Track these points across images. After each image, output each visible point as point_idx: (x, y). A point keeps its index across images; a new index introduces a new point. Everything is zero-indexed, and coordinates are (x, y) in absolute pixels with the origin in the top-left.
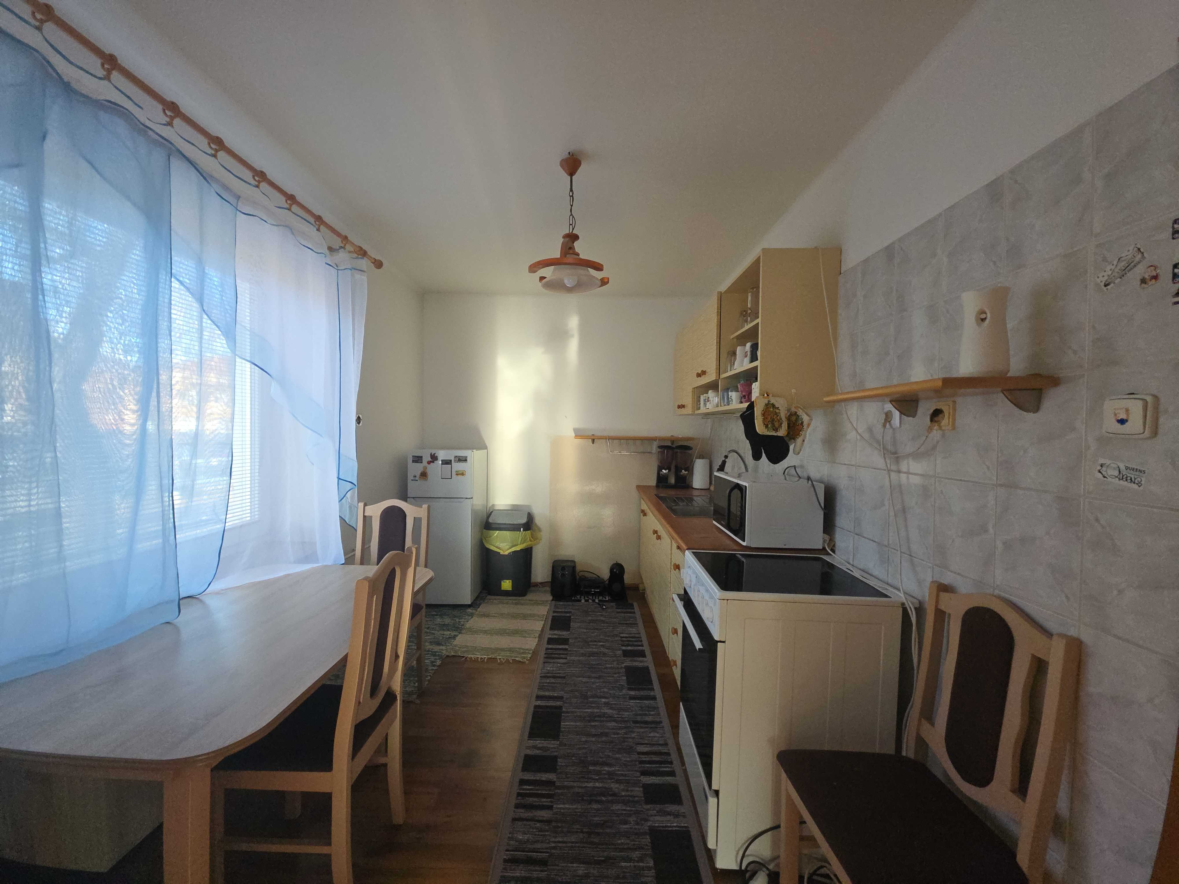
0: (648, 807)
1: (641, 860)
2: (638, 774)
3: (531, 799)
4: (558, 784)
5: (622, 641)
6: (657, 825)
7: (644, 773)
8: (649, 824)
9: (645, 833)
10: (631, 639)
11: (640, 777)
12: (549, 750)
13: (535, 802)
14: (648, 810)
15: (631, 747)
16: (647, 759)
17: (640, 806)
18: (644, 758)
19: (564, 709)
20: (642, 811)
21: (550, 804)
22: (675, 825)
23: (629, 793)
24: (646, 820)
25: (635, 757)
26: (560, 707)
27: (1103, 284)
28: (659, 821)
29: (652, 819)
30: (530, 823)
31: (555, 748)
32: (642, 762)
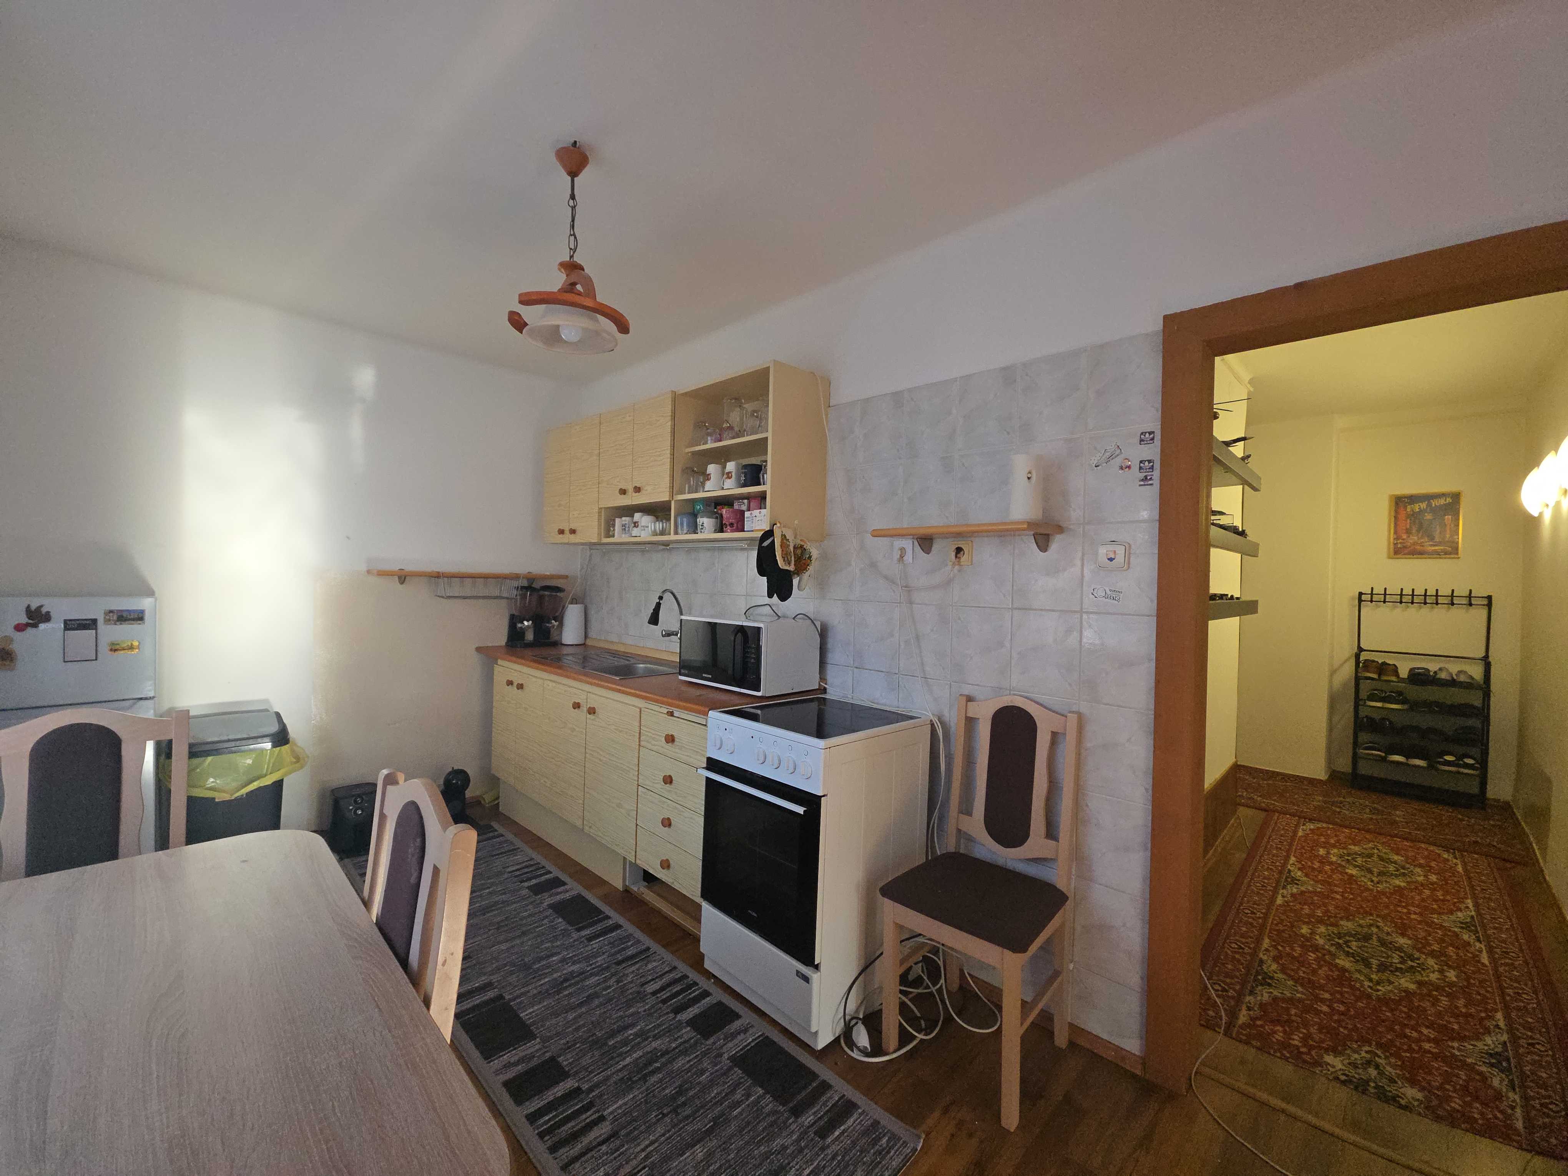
0: (711, 1040)
1: (748, 1096)
2: (672, 1015)
3: (565, 1128)
4: (585, 1087)
5: (516, 877)
6: (734, 1053)
7: (678, 1010)
8: (726, 1056)
9: (730, 1069)
10: (526, 870)
11: (675, 1017)
12: (534, 1057)
13: (573, 1127)
14: (714, 1043)
15: (639, 993)
16: (668, 994)
17: (703, 1046)
18: (664, 995)
19: (507, 997)
20: (708, 1049)
21: (597, 1115)
22: (751, 1040)
23: (680, 1041)
24: (720, 1055)
25: (651, 1001)
26: (501, 997)
27: (1094, 465)
28: (733, 1048)
29: (724, 1049)
30: (589, 1155)
31: (540, 1049)
32: (664, 1002)
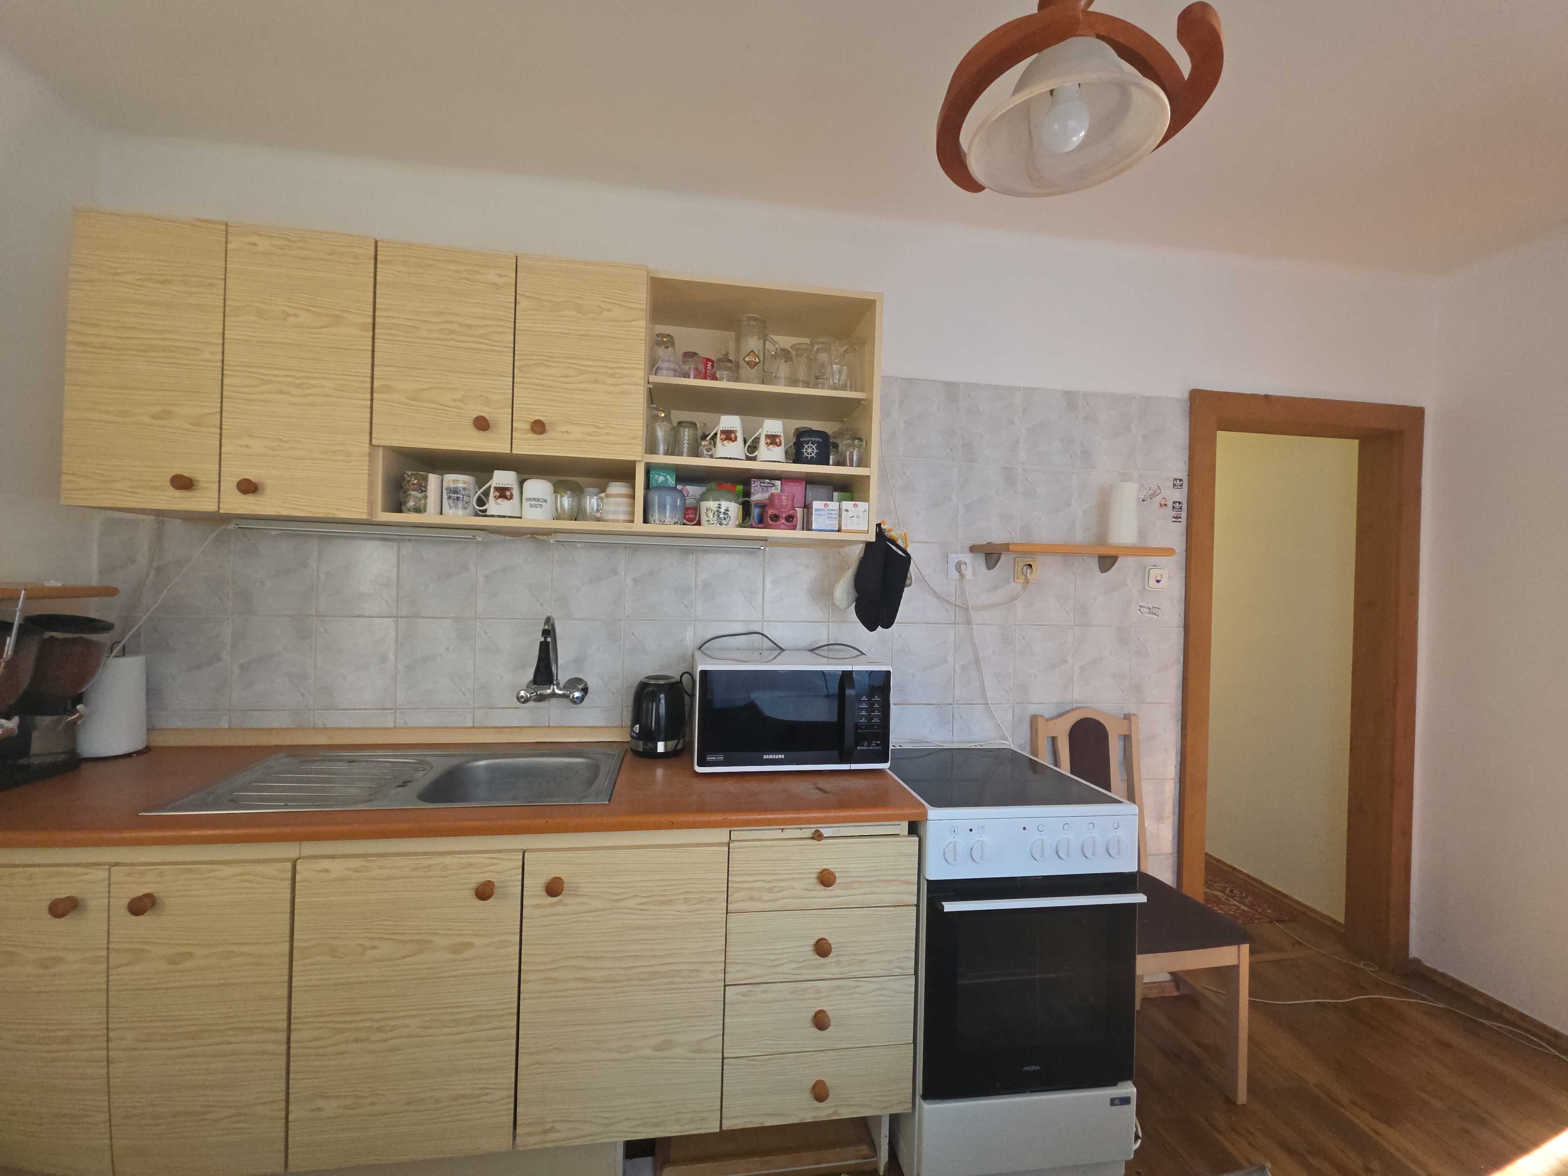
27: (1141, 499)
